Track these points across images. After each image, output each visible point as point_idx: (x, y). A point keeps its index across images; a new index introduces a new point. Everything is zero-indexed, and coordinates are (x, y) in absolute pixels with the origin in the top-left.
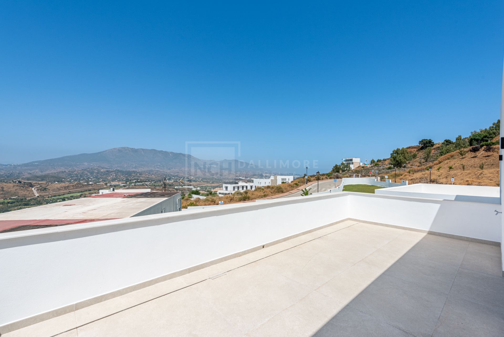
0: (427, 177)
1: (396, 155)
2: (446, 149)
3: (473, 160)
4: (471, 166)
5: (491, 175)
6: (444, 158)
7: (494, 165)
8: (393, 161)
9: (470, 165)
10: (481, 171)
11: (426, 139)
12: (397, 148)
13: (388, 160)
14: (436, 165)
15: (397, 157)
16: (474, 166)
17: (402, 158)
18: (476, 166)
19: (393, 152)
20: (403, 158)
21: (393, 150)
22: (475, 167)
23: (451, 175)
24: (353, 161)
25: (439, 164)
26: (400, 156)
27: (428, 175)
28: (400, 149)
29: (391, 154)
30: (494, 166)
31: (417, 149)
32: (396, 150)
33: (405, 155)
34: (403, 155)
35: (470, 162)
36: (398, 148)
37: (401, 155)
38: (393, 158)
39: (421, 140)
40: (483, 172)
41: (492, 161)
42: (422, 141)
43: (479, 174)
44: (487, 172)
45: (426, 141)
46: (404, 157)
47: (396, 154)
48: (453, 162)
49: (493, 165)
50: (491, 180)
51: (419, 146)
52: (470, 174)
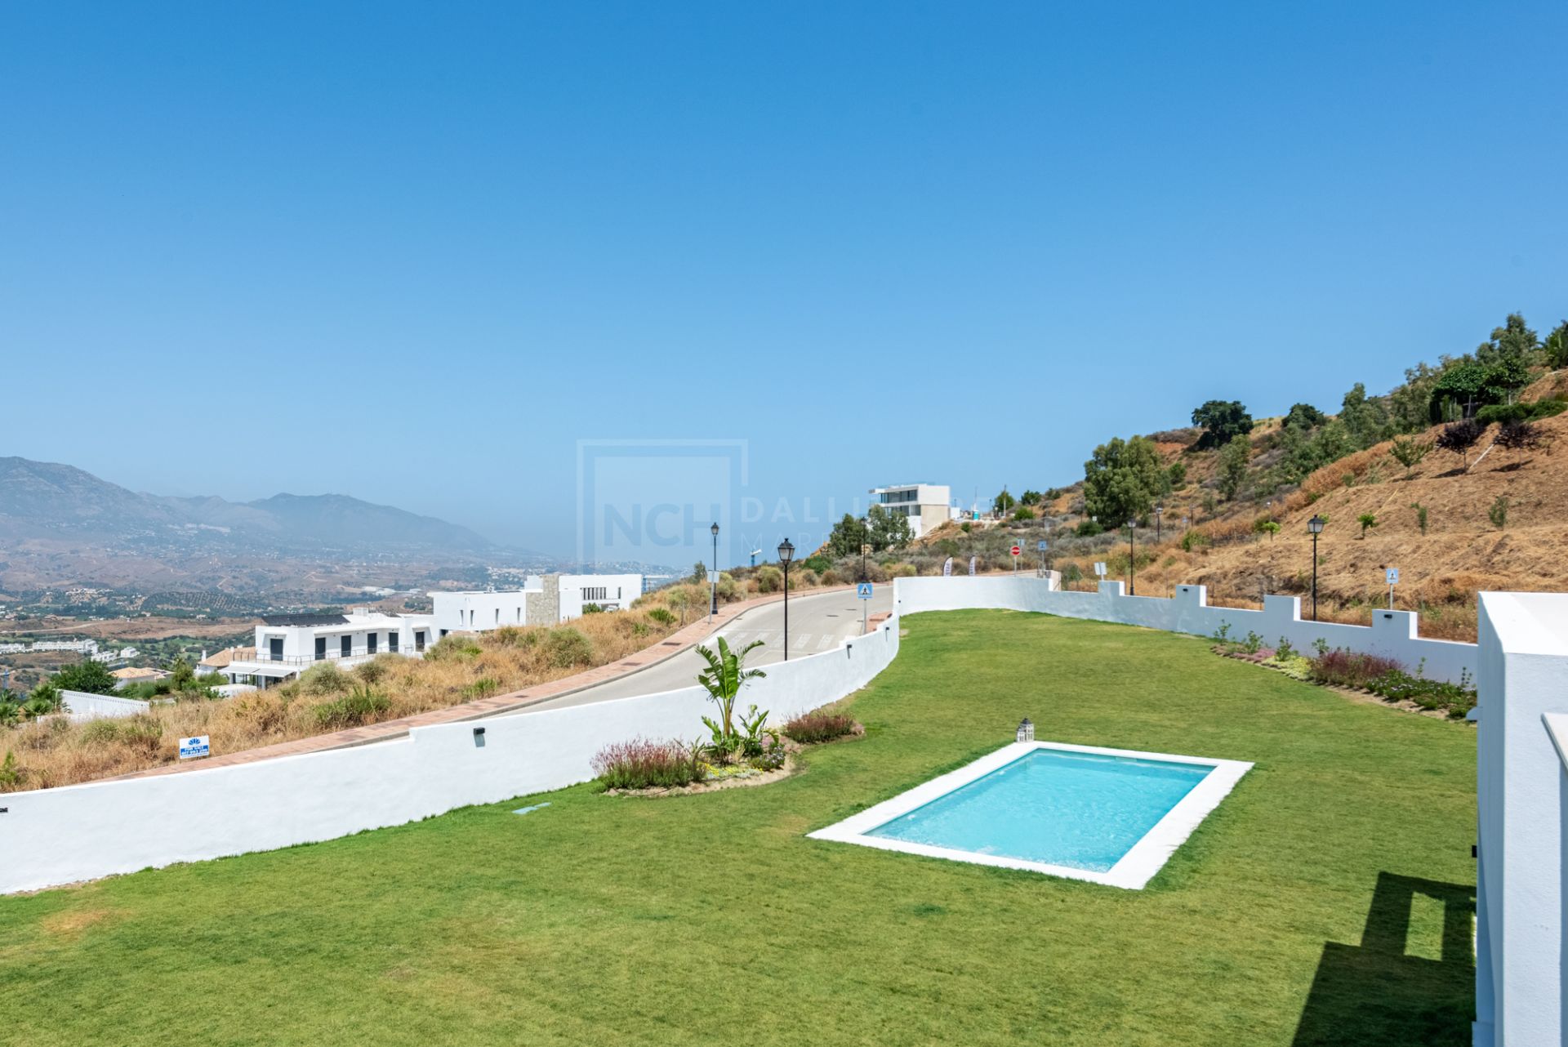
0: (1268, 565)
1: (1110, 468)
2: (1324, 441)
3: (1457, 485)
4: (1451, 513)
5: (1541, 551)
6: (1329, 480)
7: (1546, 505)
8: (1096, 498)
9: (1445, 506)
10: (1495, 536)
11: (1219, 400)
12: (1110, 440)
13: (1068, 496)
14: (1297, 510)
15: (1111, 479)
16: (1462, 512)
17: (1131, 481)
18: (1469, 510)
19: (1097, 454)
20: (1138, 481)
21: (1095, 448)
22: (1467, 518)
23: (1373, 556)
24: (921, 500)
25: (1306, 506)
26: (1125, 476)
27: (1273, 558)
28: (1126, 444)
29: (1090, 467)
30: (1545, 510)
31: (1185, 447)
32: (1106, 445)
33: (1145, 469)
34: (1137, 468)
35: (1443, 497)
36: (1115, 439)
37: (1128, 468)
38: (1097, 483)
39: (1200, 407)
40: (1507, 541)
41: (1533, 488)
42: (1206, 409)
43: (1489, 549)
44: (1522, 536)
45: (1222, 408)
46: (1141, 481)
47: (1106, 465)
48: (1372, 493)
49: (1539, 504)
50: (1545, 575)
51: (1193, 434)
52: (1451, 547)
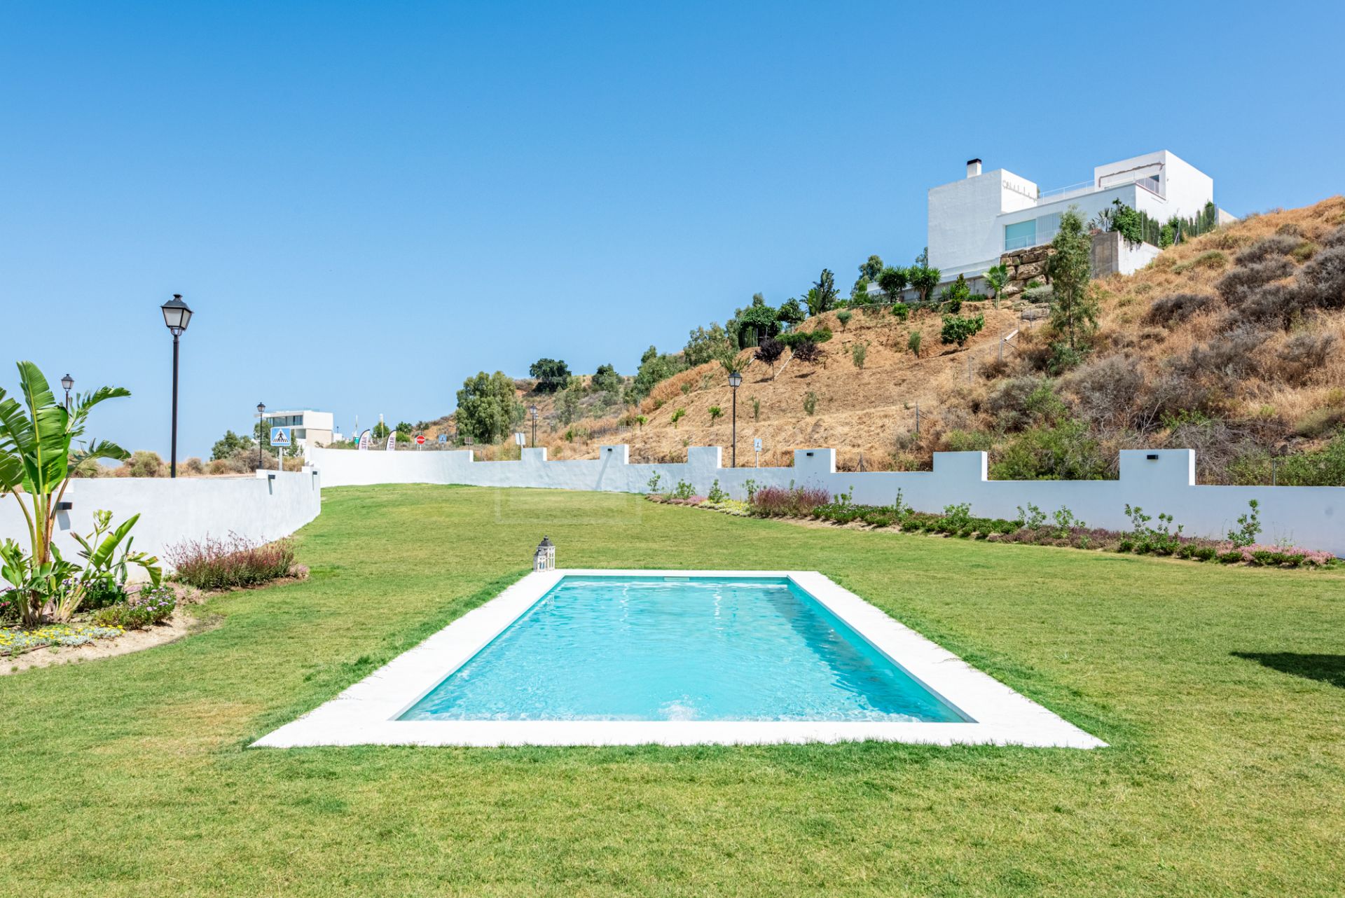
0: (643, 448)
1: (478, 397)
2: (651, 371)
3: (771, 387)
4: (772, 407)
5: (846, 429)
6: (669, 391)
7: (836, 400)
8: (466, 421)
9: (766, 402)
10: (811, 420)
11: (549, 358)
12: (478, 373)
13: (435, 428)
14: (648, 413)
15: (479, 406)
16: (779, 406)
17: (496, 409)
18: (784, 405)
19: (467, 385)
20: (500, 409)
21: (465, 380)
22: (783, 411)
23: (725, 438)
24: (306, 425)
25: (654, 410)
26: (490, 404)
27: (646, 443)
28: (491, 378)
29: (459, 395)
30: (836, 404)
31: (524, 393)
32: (474, 377)
33: (505, 399)
34: (499, 398)
35: (764, 396)
36: (482, 373)
37: (492, 397)
38: (468, 409)
39: (536, 363)
40: (821, 423)
41: (824, 389)
42: (539, 366)
43: (809, 430)
44: (830, 420)
45: (551, 365)
46: (503, 409)
47: (475, 394)
48: (709, 395)
49: (831, 400)
50: (854, 446)
51: (530, 384)
52: (780, 429)
